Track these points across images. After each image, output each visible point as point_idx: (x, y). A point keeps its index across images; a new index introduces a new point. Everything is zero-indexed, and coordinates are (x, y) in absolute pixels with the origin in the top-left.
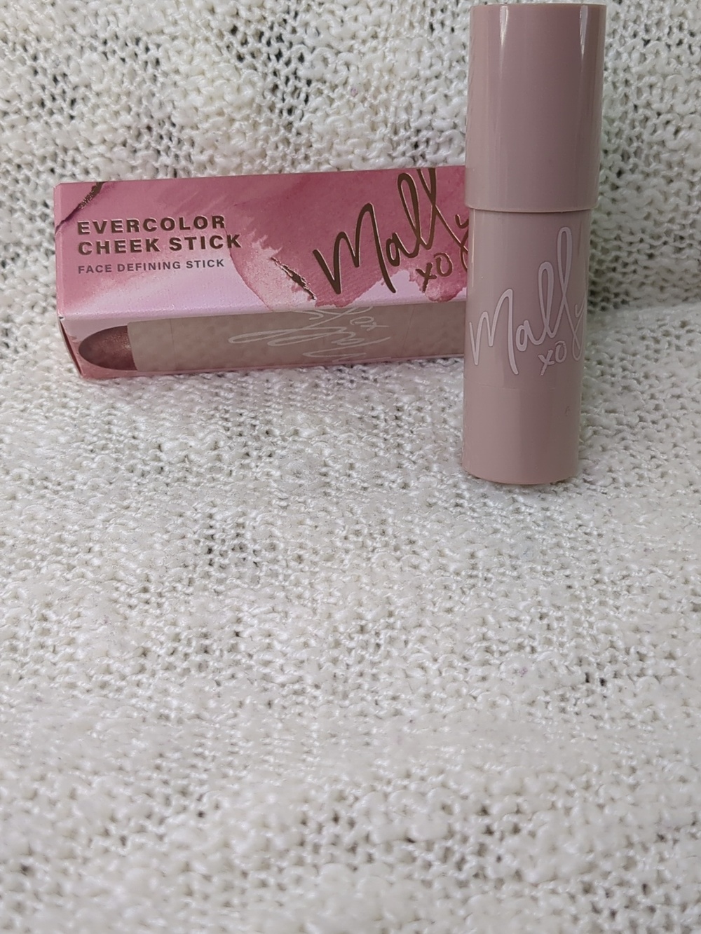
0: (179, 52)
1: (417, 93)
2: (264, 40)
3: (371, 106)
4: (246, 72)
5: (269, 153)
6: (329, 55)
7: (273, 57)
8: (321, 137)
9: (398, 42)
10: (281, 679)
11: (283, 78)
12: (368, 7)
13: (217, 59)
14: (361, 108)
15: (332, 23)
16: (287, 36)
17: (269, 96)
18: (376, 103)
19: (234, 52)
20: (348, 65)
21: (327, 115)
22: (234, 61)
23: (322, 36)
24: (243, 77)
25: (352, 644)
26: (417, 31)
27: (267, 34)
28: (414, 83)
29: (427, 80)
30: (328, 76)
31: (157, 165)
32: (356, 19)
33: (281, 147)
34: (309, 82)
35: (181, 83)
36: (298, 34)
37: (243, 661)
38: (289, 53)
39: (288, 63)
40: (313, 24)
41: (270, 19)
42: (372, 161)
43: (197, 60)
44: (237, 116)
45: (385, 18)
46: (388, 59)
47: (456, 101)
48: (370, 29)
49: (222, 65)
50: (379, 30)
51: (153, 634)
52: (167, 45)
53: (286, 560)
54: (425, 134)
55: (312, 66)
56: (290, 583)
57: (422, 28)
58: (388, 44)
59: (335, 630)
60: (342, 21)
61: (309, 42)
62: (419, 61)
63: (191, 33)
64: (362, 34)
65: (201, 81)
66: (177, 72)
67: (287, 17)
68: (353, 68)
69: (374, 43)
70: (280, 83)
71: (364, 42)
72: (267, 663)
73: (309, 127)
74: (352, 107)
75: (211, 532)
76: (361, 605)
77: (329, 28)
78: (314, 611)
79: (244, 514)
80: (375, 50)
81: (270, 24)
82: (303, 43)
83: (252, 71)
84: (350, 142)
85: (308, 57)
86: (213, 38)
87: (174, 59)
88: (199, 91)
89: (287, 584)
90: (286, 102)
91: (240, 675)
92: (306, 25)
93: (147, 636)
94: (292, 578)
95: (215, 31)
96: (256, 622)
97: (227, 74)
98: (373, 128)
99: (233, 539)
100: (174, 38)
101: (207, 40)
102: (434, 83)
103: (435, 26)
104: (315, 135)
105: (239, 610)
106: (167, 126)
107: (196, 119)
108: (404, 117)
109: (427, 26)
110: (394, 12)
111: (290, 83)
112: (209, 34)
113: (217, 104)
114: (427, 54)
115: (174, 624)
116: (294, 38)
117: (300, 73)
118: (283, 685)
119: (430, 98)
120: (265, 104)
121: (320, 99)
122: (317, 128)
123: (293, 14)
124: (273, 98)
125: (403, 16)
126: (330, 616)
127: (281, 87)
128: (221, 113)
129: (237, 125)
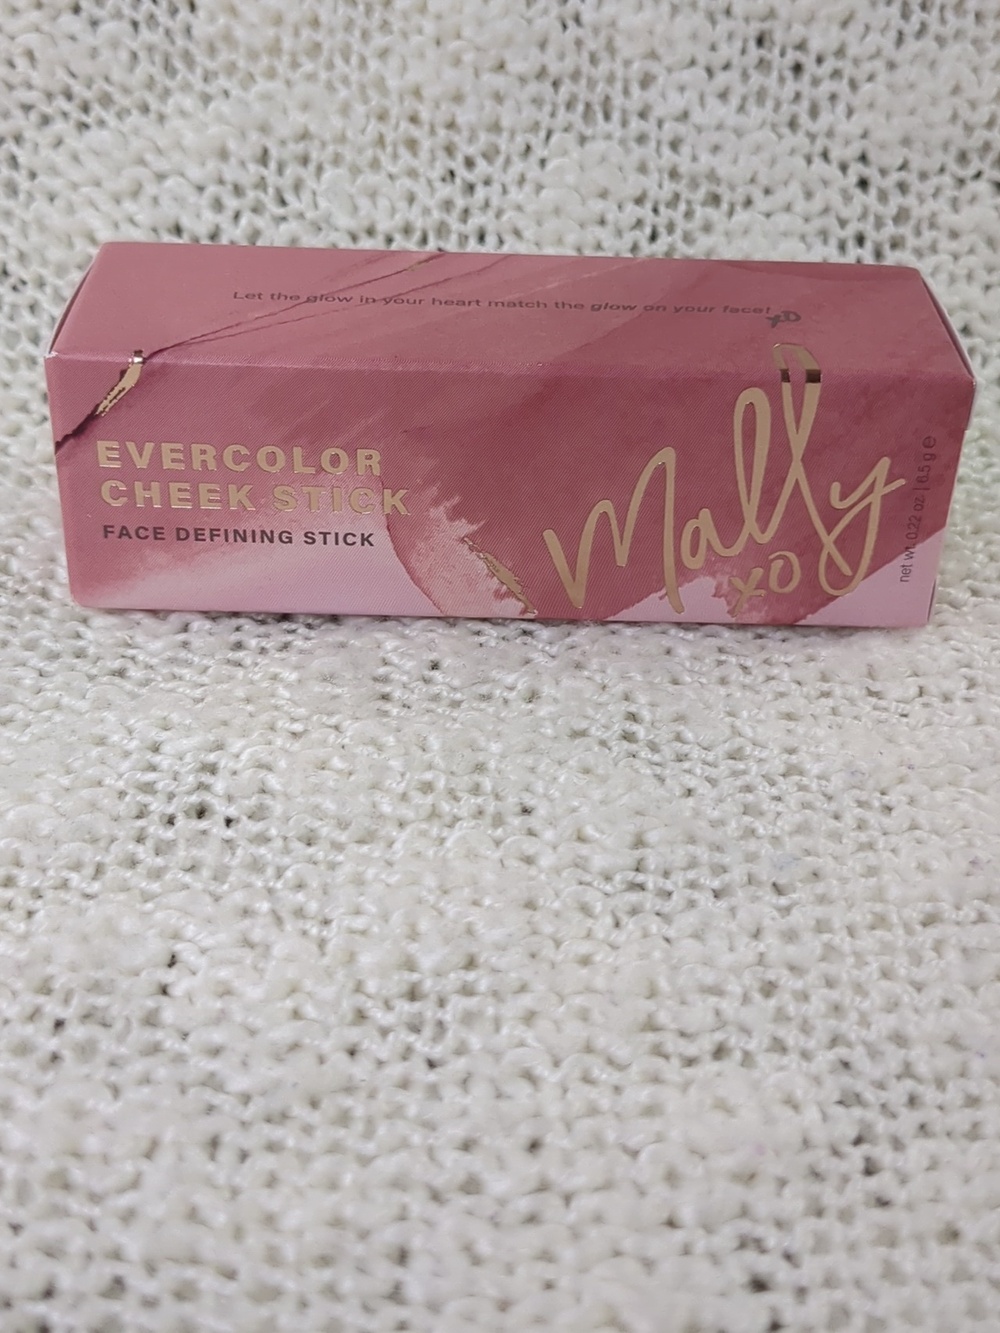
53: (285, 839)
56: (285, 884)
59: (359, 988)
75: (150, 776)
89: (279, 885)
94: (289, 874)
99: (190, 793)
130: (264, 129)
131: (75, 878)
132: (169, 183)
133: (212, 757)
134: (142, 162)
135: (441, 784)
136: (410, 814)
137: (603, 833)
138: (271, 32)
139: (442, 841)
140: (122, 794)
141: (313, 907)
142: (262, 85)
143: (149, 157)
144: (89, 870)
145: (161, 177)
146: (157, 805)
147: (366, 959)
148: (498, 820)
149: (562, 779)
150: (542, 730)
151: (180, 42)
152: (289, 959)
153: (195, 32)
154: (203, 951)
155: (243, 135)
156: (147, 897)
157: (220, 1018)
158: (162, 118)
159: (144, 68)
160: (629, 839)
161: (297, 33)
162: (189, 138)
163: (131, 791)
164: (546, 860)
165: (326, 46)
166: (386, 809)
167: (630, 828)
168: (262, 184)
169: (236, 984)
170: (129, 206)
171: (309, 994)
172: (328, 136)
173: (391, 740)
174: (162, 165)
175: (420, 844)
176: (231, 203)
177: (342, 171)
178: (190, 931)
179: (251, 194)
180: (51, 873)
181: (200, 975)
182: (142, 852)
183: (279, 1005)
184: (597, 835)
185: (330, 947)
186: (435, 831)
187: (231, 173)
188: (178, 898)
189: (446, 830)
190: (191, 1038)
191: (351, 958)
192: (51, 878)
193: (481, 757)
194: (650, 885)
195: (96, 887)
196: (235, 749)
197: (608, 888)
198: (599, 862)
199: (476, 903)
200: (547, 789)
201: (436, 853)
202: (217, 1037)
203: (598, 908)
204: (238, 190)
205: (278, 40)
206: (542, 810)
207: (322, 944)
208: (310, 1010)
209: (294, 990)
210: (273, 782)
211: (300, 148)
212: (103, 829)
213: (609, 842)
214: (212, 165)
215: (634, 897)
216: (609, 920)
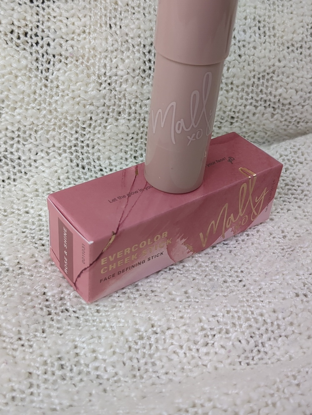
1: (108, 59)
2: (28, 36)
3: (87, 66)
4: (22, 52)
5: (38, 91)
6: (62, 42)
7: (34, 44)
8: (64, 83)
9: (95, 35)
10: (106, 376)
11: (41, 55)
12: (79, 18)
14: (81, 68)
15: (62, 26)
16: (40, 34)
17: (35, 63)
18: (89, 64)
19: (14, 43)
20: (72, 46)
21: (65, 72)
22: (14, 47)
23: (58, 33)
24: (21, 54)
25: (137, 347)
26: (104, 28)
27: (30, 33)
28: (106, 54)
29: (112, 52)
30: (63, 53)
32: (73, 24)
33: (43, 89)
34: (54, 56)
36: (45, 32)
37: (85, 370)
38: (42, 42)
39: (42, 47)
40: (52, 27)
41: (30, 25)
42: (89, 93)
44: (19, 74)
45: (88, 23)
46: (92, 43)
47: (127, 61)
48: (81, 28)
49: (9, 49)
50: (86, 29)
51: (32, 364)
54: (114, 78)
55: (55, 48)
57: (106, 27)
58: (91, 36)
60: (67, 25)
61: (52, 36)
62: (107, 43)
64: (78, 31)
67: (38, 24)
68: (75, 48)
69: (84, 35)
70: (40, 56)
71: (79, 35)
72: (97, 368)
73: (57, 78)
74: (77, 67)
76: (136, 324)
77: (60, 29)
78: (114, 332)
80: (85, 39)
81: (30, 28)
82: (48, 37)
83: (24, 51)
84: (78, 84)
85: (52, 44)
86: (2, 37)
90: (44, 66)
91: (85, 379)
92: (49, 28)
93: (29, 365)
95: (3, 33)
96: (85, 345)
98: (89, 76)
102: (115, 53)
103: (112, 25)
104: (60, 82)
105: (74, 341)
108: (103, 71)
109: (108, 26)
110: (92, 19)
111: (45, 57)
113: (8, 69)
114: (110, 39)
115: (42, 355)
116: (44, 35)
117: (48, 52)
118: (108, 379)
119: (114, 60)
120: (33, 67)
121: (60, 64)
122: (61, 78)
123: (41, 22)
124: (37, 65)
125: (97, 22)
126: (122, 334)
127: (41, 59)
128: (11, 73)
129: (20, 78)
165: (38, 99)
205: (23, 98)
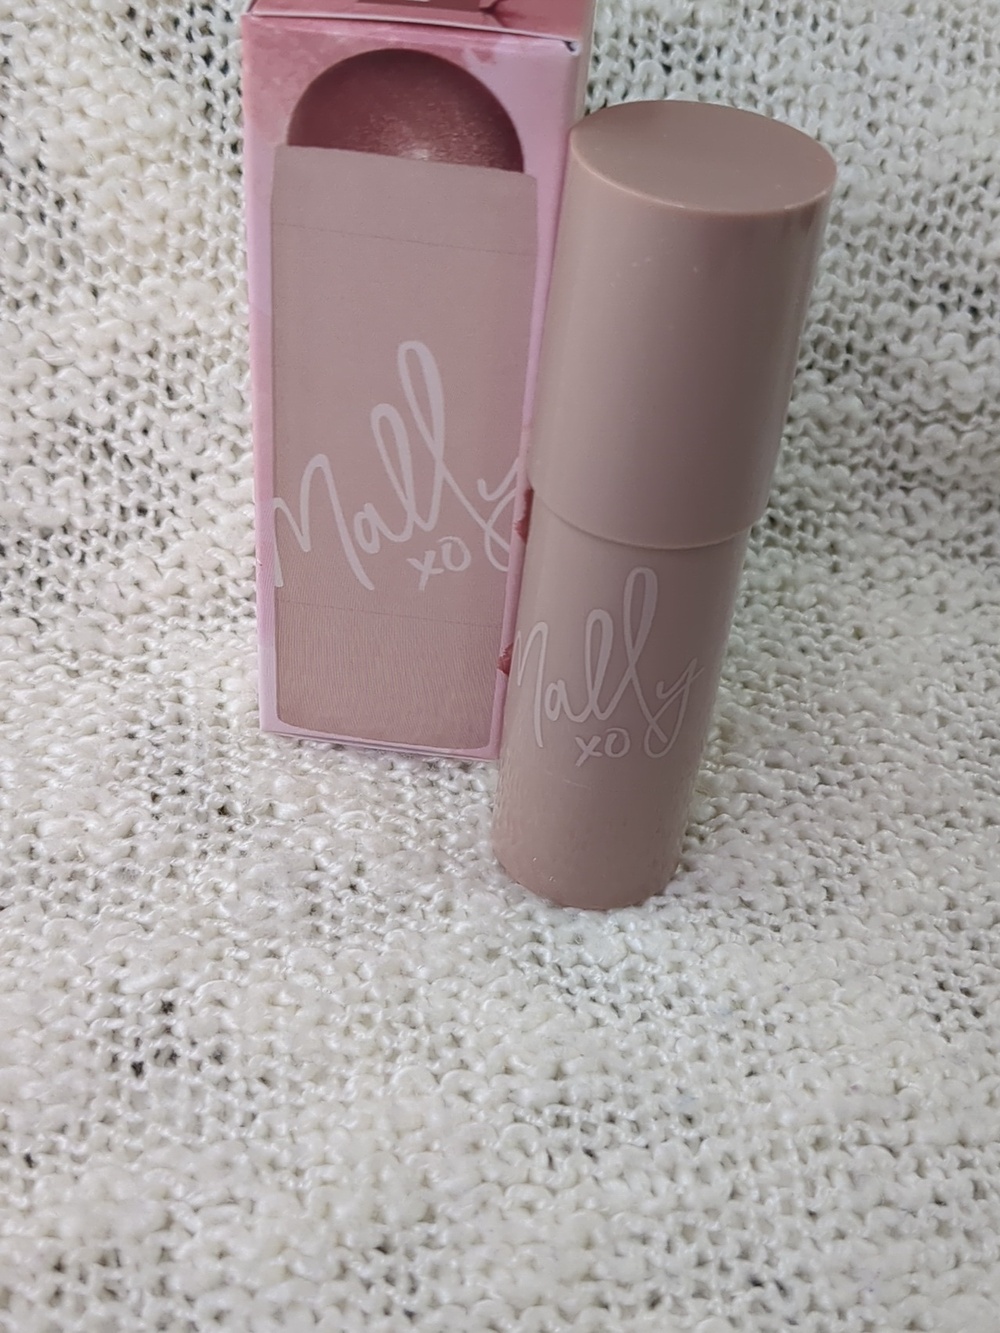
0: (44, 50)
2: (181, 31)
4: (160, 83)
5: (209, 216)
7: (199, 60)
11: (220, 95)
13: (108, 60)
16: (217, 26)
17: (199, 122)
19: (135, 51)
22: (138, 63)
24: (156, 89)
27: (186, 21)
31: (23, 239)
33: (226, 207)
35: (51, 99)
39: (223, 69)
43: (74, 64)
44: (150, 154)
49: (118, 69)
52: (23, 38)
63: (61, 17)
65: (86, 97)
66: (41, 80)
75: (116, 1024)
79: (173, 984)
83: (169, 81)
86: (97, 27)
87: (35, 61)
88: (82, 113)
90: (228, 131)
94: (258, 1121)
95: (100, 15)
97: (128, 84)
99: (154, 1038)
100: (32, 27)
101: (88, 29)
106: (34, 172)
107: (82, 159)
111: (231, 102)
112: (90, 19)
113: (117, 135)
116: (229, 29)
120: (195, 134)
124: (207, 125)
127: (218, 107)
128: (123, 149)
129: (152, 169)
130: (154, 323)
131: (62, 1141)
132: (63, 374)
133: (169, 996)
134: (35, 354)
135: (379, 1017)
136: (355, 1050)
137: (527, 1064)
138: (158, 229)
139: (388, 1076)
140: (93, 1044)
141: (285, 1157)
142: (149, 281)
143: (42, 349)
144: (73, 1131)
145: (55, 369)
146: (127, 1057)
147: (340, 1212)
148: (433, 1056)
149: (484, 1007)
150: (461, 948)
151: (68, 235)
152: (273, 1215)
153: (82, 226)
154: (196, 1210)
155: (134, 329)
156: (133, 1155)
157: (223, 1283)
158: (52, 310)
159: (32, 259)
160: (551, 1070)
161: (182, 230)
162: (82, 333)
163: (101, 1041)
164: (480, 1097)
165: (211, 244)
166: (333, 1045)
167: (549, 1056)
168: (152, 378)
169: (231, 1244)
170: (25, 398)
171: (297, 1249)
172: (215, 333)
173: (329, 969)
174: (56, 357)
175: (369, 1083)
176: (125, 395)
177: (228, 366)
178: (179, 1191)
179: (144, 386)
180: (41, 1137)
181: (197, 1237)
182: (118, 1107)
183: (272, 1263)
184: (523, 1066)
185: (309, 1200)
186: (379, 1068)
187: (123, 366)
188: (160, 1155)
189: (390, 1064)
190: (199, 1305)
191: (327, 1212)
192: (41, 1142)
193: (410, 983)
194: (576, 1120)
195: (83, 1149)
196: (189, 984)
197: (539, 1122)
198: (527, 1095)
199: (427, 1149)
200: (472, 1018)
201: (385, 1093)
202: (222, 1301)
203: (534, 1147)
204: (131, 383)
205: (164, 236)
206: (469, 1043)
207: (300, 1196)
208: (299, 1267)
209: (283, 1247)
210: (228, 1020)
211: (190, 342)
212: (81, 1085)
213: (532, 1071)
214: (105, 357)
215: (563, 1134)
216: (544, 1159)
